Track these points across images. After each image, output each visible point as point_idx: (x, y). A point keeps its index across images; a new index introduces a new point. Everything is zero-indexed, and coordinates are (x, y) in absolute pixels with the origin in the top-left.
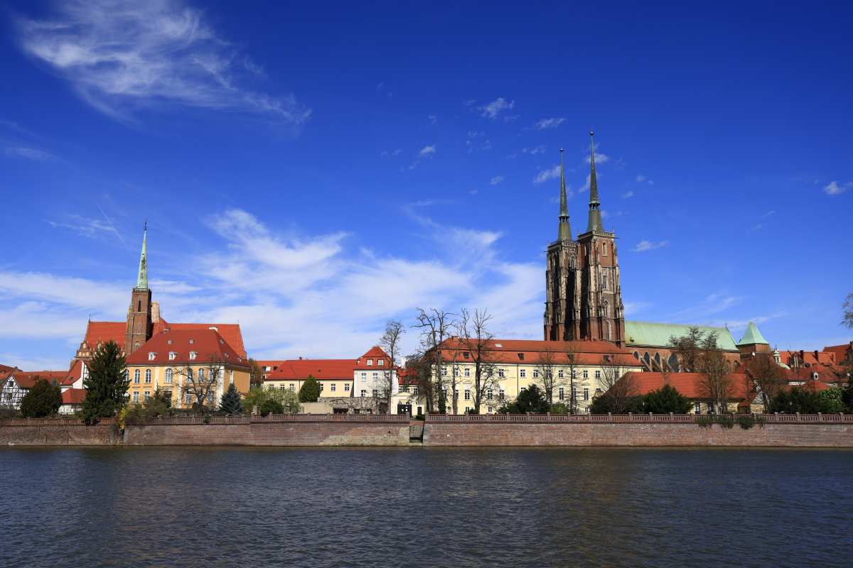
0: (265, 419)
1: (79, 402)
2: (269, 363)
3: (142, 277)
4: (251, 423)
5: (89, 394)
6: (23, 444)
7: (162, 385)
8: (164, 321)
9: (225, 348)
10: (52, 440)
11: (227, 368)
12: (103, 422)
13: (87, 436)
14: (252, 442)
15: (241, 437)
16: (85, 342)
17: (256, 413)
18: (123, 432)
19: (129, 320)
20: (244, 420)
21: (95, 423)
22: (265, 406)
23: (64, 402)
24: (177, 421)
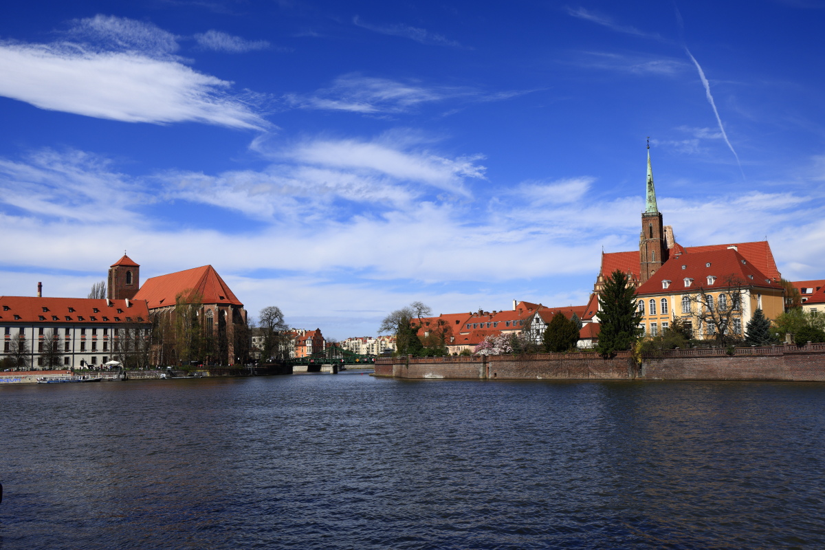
0: (803, 350)
1: (595, 336)
3: (650, 201)
4: (785, 354)
5: (603, 327)
7: (680, 315)
8: (679, 245)
9: (749, 268)
10: (574, 374)
11: (753, 293)
12: (619, 355)
13: (605, 370)
14: (789, 377)
15: (773, 370)
17: (790, 343)
18: (641, 366)
19: (641, 249)
20: (774, 349)
21: (613, 356)
22: (800, 334)
23: (581, 336)
24: (696, 353)
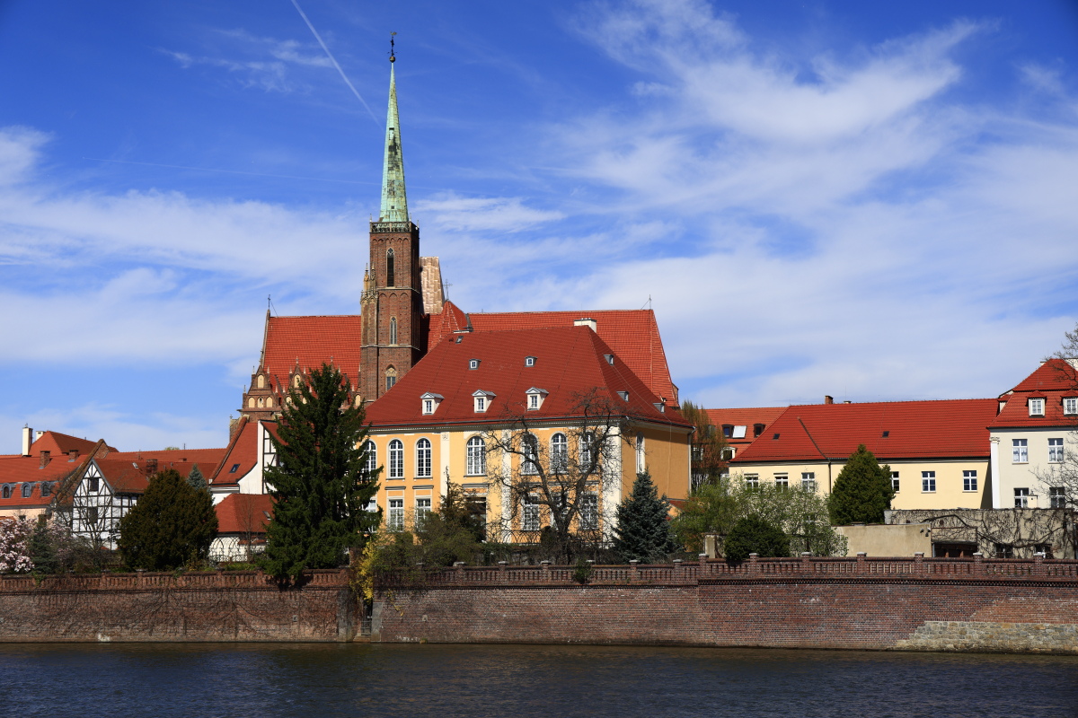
0: (740, 573)
1: (257, 527)
2: (741, 415)
3: (392, 192)
4: (701, 582)
5: (282, 508)
6: (131, 638)
7: (459, 480)
8: (454, 308)
9: (620, 375)
10: (200, 627)
11: (626, 433)
12: (318, 580)
13: (281, 616)
14: (707, 637)
15: (675, 621)
16: (262, 371)
17: (713, 556)
18: (370, 606)
19: (366, 309)
20: (679, 573)
21: (302, 582)
22: (738, 535)
23: (221, 529)
24: (503, 578)
